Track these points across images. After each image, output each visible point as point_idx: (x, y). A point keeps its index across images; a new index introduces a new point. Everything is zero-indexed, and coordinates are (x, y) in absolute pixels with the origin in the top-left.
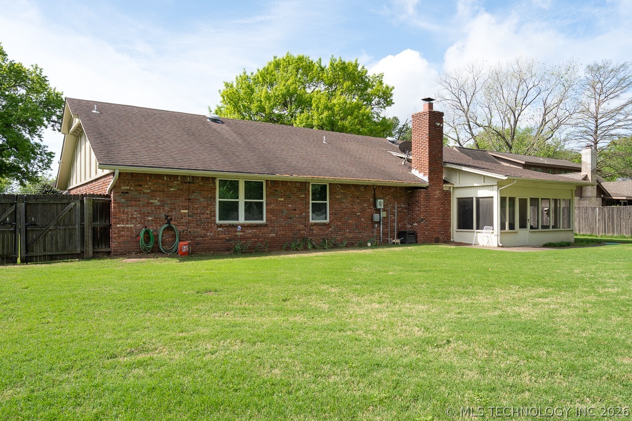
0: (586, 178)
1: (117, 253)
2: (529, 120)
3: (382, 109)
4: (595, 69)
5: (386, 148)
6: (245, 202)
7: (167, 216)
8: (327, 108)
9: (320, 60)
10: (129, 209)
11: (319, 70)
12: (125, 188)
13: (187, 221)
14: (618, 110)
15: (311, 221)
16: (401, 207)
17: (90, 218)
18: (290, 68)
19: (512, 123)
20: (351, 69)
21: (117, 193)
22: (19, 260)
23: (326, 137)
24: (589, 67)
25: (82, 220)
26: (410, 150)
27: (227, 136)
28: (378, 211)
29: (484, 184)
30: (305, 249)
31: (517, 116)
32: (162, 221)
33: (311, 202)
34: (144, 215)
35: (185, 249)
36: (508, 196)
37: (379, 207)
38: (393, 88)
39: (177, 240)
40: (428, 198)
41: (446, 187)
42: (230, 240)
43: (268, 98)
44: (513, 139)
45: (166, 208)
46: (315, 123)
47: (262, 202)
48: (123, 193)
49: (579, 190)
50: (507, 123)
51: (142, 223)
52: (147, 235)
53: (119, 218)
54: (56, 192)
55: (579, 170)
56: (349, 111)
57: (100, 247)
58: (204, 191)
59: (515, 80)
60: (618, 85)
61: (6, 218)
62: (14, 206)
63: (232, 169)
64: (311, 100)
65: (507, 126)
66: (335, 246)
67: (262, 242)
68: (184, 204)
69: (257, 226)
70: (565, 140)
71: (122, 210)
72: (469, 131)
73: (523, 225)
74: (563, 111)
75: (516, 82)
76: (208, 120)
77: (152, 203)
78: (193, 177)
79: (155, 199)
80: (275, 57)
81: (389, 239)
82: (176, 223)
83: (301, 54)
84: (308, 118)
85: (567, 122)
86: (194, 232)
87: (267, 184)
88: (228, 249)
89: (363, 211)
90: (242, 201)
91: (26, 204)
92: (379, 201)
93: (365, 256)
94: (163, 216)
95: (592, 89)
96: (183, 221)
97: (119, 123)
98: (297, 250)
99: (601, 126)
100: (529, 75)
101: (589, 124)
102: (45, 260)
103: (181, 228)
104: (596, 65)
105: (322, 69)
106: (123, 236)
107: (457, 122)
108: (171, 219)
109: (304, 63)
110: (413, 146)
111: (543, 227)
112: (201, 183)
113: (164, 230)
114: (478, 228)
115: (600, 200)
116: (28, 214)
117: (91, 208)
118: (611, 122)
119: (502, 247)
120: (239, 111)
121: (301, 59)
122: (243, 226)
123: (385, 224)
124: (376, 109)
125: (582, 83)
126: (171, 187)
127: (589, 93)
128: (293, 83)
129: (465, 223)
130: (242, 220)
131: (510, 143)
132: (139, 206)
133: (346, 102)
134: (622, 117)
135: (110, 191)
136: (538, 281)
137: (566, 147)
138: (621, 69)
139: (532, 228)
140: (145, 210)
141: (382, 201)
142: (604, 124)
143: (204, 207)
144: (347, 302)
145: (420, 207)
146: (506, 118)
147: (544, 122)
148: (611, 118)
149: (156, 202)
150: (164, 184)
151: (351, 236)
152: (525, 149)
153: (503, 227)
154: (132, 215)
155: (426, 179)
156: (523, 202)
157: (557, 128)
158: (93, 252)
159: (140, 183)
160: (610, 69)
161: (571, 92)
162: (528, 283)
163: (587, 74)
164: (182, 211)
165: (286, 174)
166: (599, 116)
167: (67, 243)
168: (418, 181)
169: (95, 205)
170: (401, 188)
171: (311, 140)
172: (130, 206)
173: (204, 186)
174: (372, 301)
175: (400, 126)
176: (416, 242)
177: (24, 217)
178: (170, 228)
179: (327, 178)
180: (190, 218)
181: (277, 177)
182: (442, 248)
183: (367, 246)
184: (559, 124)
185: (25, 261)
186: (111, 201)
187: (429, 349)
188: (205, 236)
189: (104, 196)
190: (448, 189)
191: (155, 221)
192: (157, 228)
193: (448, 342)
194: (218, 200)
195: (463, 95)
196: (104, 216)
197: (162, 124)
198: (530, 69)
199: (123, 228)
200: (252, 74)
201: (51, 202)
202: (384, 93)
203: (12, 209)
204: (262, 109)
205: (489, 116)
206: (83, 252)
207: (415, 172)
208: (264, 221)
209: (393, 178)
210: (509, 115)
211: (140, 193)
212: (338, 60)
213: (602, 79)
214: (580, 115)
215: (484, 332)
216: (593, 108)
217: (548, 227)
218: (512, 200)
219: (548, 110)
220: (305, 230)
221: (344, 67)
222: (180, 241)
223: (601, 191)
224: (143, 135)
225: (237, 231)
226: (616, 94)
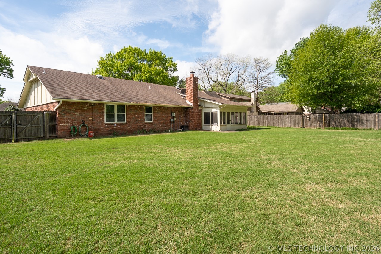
0: (252, 104)
1: (60, 137)
2: (232, 79)
3: (172, 73)
4: (257, 60)
5: (175, 91)
6: (117, 114)
7: (83, 120)
8: (149, 72)
9: (145, 50)
10: (66, 117)
11: (144, 54)
12: (64, 108)
13: (92, 122)
14: (265, 77)
15: (145, 122)
16: (182, 116)
17: (47, 121)
18: (131, 53)
19: (226, 81)
20: (159, 55)
21: (60, 110)
22: (13, 141)
23: (150, 86)
24: (254, 59)
25: (44, 122)
26: (185, 92)
27: (107, 85)
28: (173, 117)
29: (214, 107)
30: (143, 133)
31: (228, 77)
32: (81, 122)
33: (145, 114)
34: (72, 120)
35: (91, 134)
36: (223, 111)
37: (173, 116)
38: (177, 64)
39: (88, 131)
40: (193, 112)
41: (199, 108)
42: (111, 130)
43: (121, 66)
44: (226, 87)
45: (83, 117)
46: (144, 78)
47: (125, 114)
48: (63, 110)
49: (250, 109)
50: (224, 80)
51: (71, 123)
52: (74, 129)
53: (61, 121)
54: (18, 109)
55: (250, 101)
56: (158, 73)
57: (52, 134)
58: (99, 109)
59: (227, 63)
60: (265, 67)
61: (6, 122)
62: (11, 116)
63: (112, 100)
64: (142, 68)
65: (224, 81)
66: (155, 132)
67: (125, 131)
68: (90, 115)
69: (122, 124)
70: (246, 88)
71: (62, 118)
72: (209, 83)
73: (228, 123)
74: (245, 76)
75: (227, 64)
76: (97, 78)
77: (76, 115)
78: (94, 103)
79: (77, 113)
80: (125, 47)
81: (177, 129)
82: (87, 123)
83: (136, 47)
84: (140, 76)
85: (247, 81)
86: (95, 127)
87: (126, 106)
88: (110, 134)
89: (167, 117)
90: (116, 113)
91: (16, 116)
92: (173, 113)
93: (169, 135)
94: (81, 120)
95: (256, 68)
96: (90, 122)
97: (57, 79)
98: (140, 134)
99: (259, 83)
100: (232, 61)
101: (255, 82)
102: (26, 140)
103: (89, 126)
104: (257, 58)
105: (146, 54)
106: (63, 129)
107: (204, 79)
108: (85, 122)
109: (138, 51)
110: (187, 90)
111: (236, 123)
112: (98, 106)
113: (82, 126)
114: (212, 124)
115: (258, 112)
116: (17, 120)
117: (48, 117)
118: (263, 81)
119: (221, 131)
120: (107, 71)
121: (136, 49)
122: (117, 124)
123: (176, 123)
124: (169, 73)
125: (252, 65)
126: (85, 108)
127: (254, 70)
128: (133, 60)
129: (207, 122)
130: (116, 121)
131: (225, 89)
132: (70, 116)
133: (157, 70)
134: (266, 80)
135: (56, 109)
136: (230, 141)
137: (247, 91)
138: (266, 61)
139: (232, 123)
140: (73, 118)
141: (174, 113)
142: (260, 82)
143: (100, 116)
144: (166, 150)
145: (190, 116)
146: (224, 78)
147: (238, 81)
148: (263, 80)
149: (78, 114)
150: (81, 106)
151: (162, 128)
152: (231, 91)
153: (221, 123)
154: (67, 120)
155: (192, 104)
156: (228, 114)
157: (243, 83)
158: (49, 137)
159: (70, 106)
160: (262, 60)
161: (248, 69)
162: (227, 142)
163: (254, 62)
164: (90, 118)
165: (135, 102)
166: (258, 79)
167: (36, 133)
168: (189, 105)
169: (49, 115)
170: (182, 108)
171: (144, 88)
172: (66, 116)
173: (99, 107)
174: (175, 149)
175: (180, 80)
176: (188, 130)
177: (15, 121)
178: (84, 125)
179: (152, 104)
180: (93, 121)
181: (131, 103)
182: (198, 132)
183: (168, 132)
184: (244, 82)
185: (16, 141)
186: (57, 114)
187: (195, 159)
188: (100, 128)
189: (53, 112)
190: (200, 109)
191: (77, 122)
192: (78, 125)
193: (200, 157)
194: (105, 113)
195: (206, 68)
196: (54, 120)
197: (77, 79)
198: (233, 58)
199: (63, 125)
200: (113, 54)
201: (29, 114)
202: (173, 66)
203: (10, 118)
204: (119, 71)
205: (217, 77)
206: (44, 137)
207: (187, 102)
208: (125, 122)
209: (179, 104)
210: (225, 77)
211: (70, 110)
212: (153, 51)
213: (259, 64)
214: (251, 78)
215: (211, 155)
216: (256, 76)
217: (238, 123)
218: (224, 113)
219: (240, 76)
220: (143, 126)
221: (156, 54)
222: (89, 131)
223: (258, 109)
224: (69, 85)
225: (114, 127)
226: (264, 70)
